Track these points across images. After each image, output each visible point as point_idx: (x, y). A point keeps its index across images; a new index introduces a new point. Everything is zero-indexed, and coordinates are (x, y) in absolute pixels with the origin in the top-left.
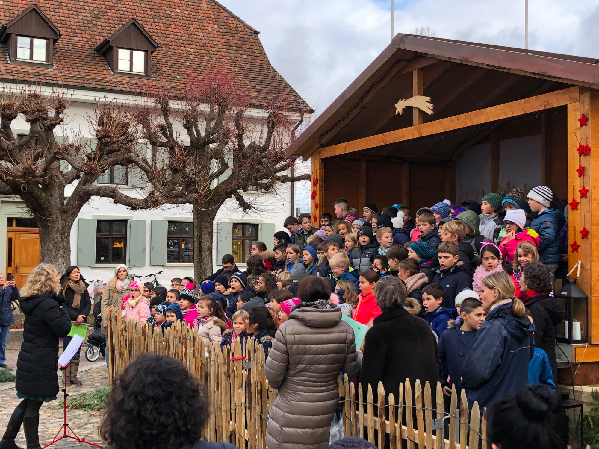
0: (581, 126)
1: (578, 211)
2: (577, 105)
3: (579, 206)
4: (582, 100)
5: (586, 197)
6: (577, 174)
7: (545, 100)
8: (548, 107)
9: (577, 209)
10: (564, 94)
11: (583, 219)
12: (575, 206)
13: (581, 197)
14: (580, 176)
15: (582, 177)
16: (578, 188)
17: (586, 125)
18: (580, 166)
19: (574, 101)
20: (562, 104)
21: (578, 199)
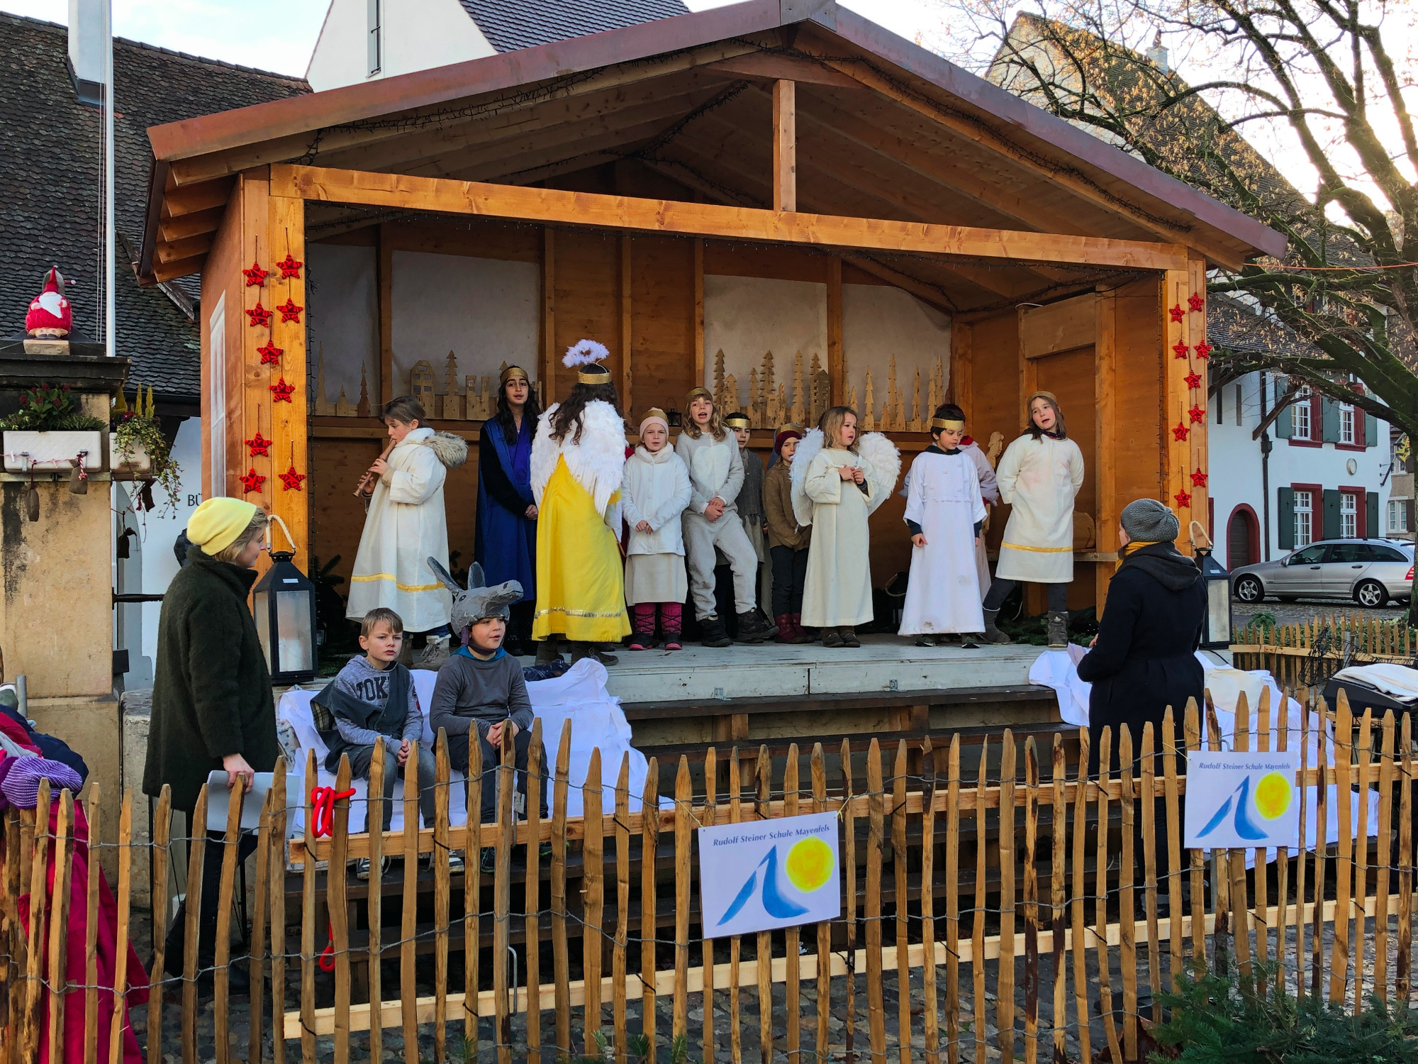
0: (1192, 309)
1: (1187, 443)
2: (1184, 275)
3: (1188, 435)
4: (1192, 270)
5: (1200, 422)
6: (1186, 385)
7: (1128, 250)
8: (1132, 265)
9: (1185, 440)
10: (1161, 251)
11: (1195, 458)
12: (1181, 433)
13: (1192, 421)
14: (1190, 388)
15: (1194, 389)
16: (1186, 408)
17: (1200, 310)
18: (1192, 373)
19: (1178, 266)
20: (1157, 266)
21: (1187, 425)
